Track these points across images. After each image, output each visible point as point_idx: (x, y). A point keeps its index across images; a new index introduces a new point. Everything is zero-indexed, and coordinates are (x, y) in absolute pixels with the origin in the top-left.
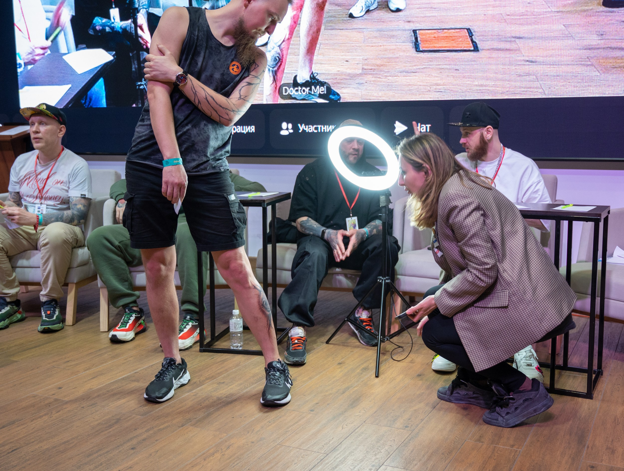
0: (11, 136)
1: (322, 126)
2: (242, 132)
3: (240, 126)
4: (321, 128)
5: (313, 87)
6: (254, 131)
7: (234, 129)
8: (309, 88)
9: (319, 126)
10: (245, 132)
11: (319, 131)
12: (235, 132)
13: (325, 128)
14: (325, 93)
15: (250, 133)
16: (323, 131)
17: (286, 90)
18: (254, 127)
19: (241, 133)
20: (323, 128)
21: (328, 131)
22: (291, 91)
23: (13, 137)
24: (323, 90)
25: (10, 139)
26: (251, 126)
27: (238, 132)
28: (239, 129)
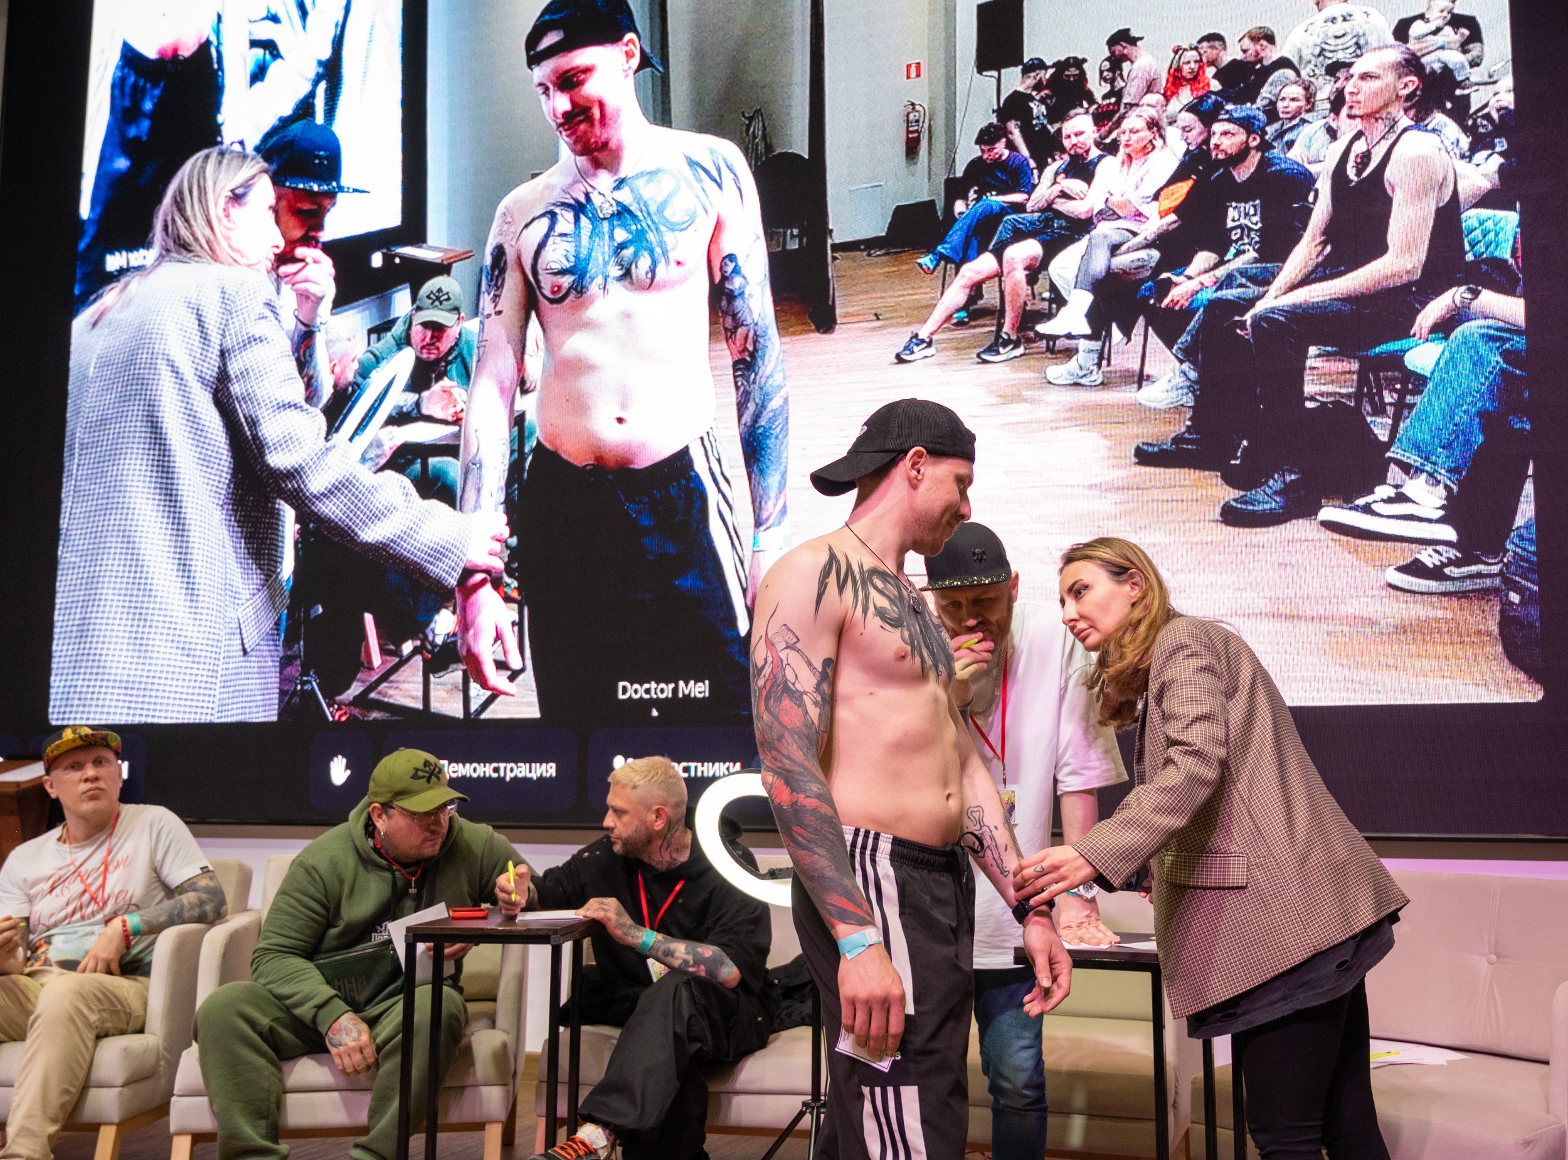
0: (18, 784)
1: (699, 764)
2: (529, 775)
3: (525, 763)
4: (696, 768)
5: (681, 683)
6: (554, 775)
7: (512, 770)
8: (672, 686)
9: (692, 765)
10: (534, 776)
11: (693, 774)
12: (513, 775)
13: (705, 769)
14: (707, 695)
15: (545, 778)
16: (699, 774)
17: (625, 690)
18: (553, 765)
19: (526, 780)
20: (700, 769)
21: (711, 775)
22: (636, 691)
23: (23, 786)
24: (702, 689)
25: (14, 789)
26: (547, 763)
27: (520, 775)
28: (523, 769)
